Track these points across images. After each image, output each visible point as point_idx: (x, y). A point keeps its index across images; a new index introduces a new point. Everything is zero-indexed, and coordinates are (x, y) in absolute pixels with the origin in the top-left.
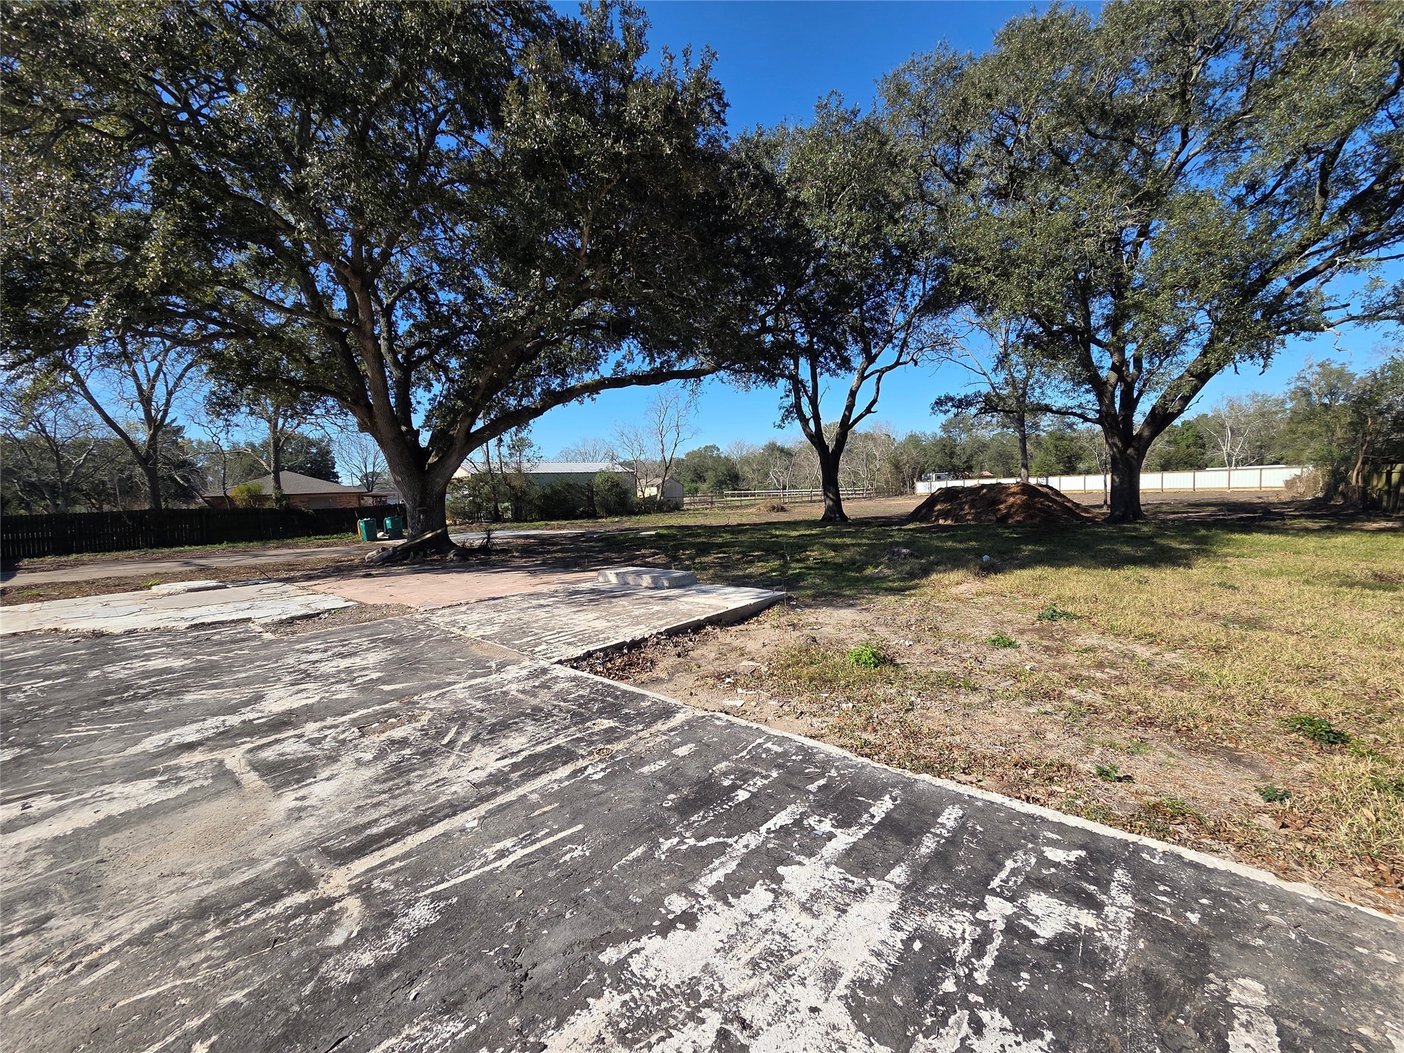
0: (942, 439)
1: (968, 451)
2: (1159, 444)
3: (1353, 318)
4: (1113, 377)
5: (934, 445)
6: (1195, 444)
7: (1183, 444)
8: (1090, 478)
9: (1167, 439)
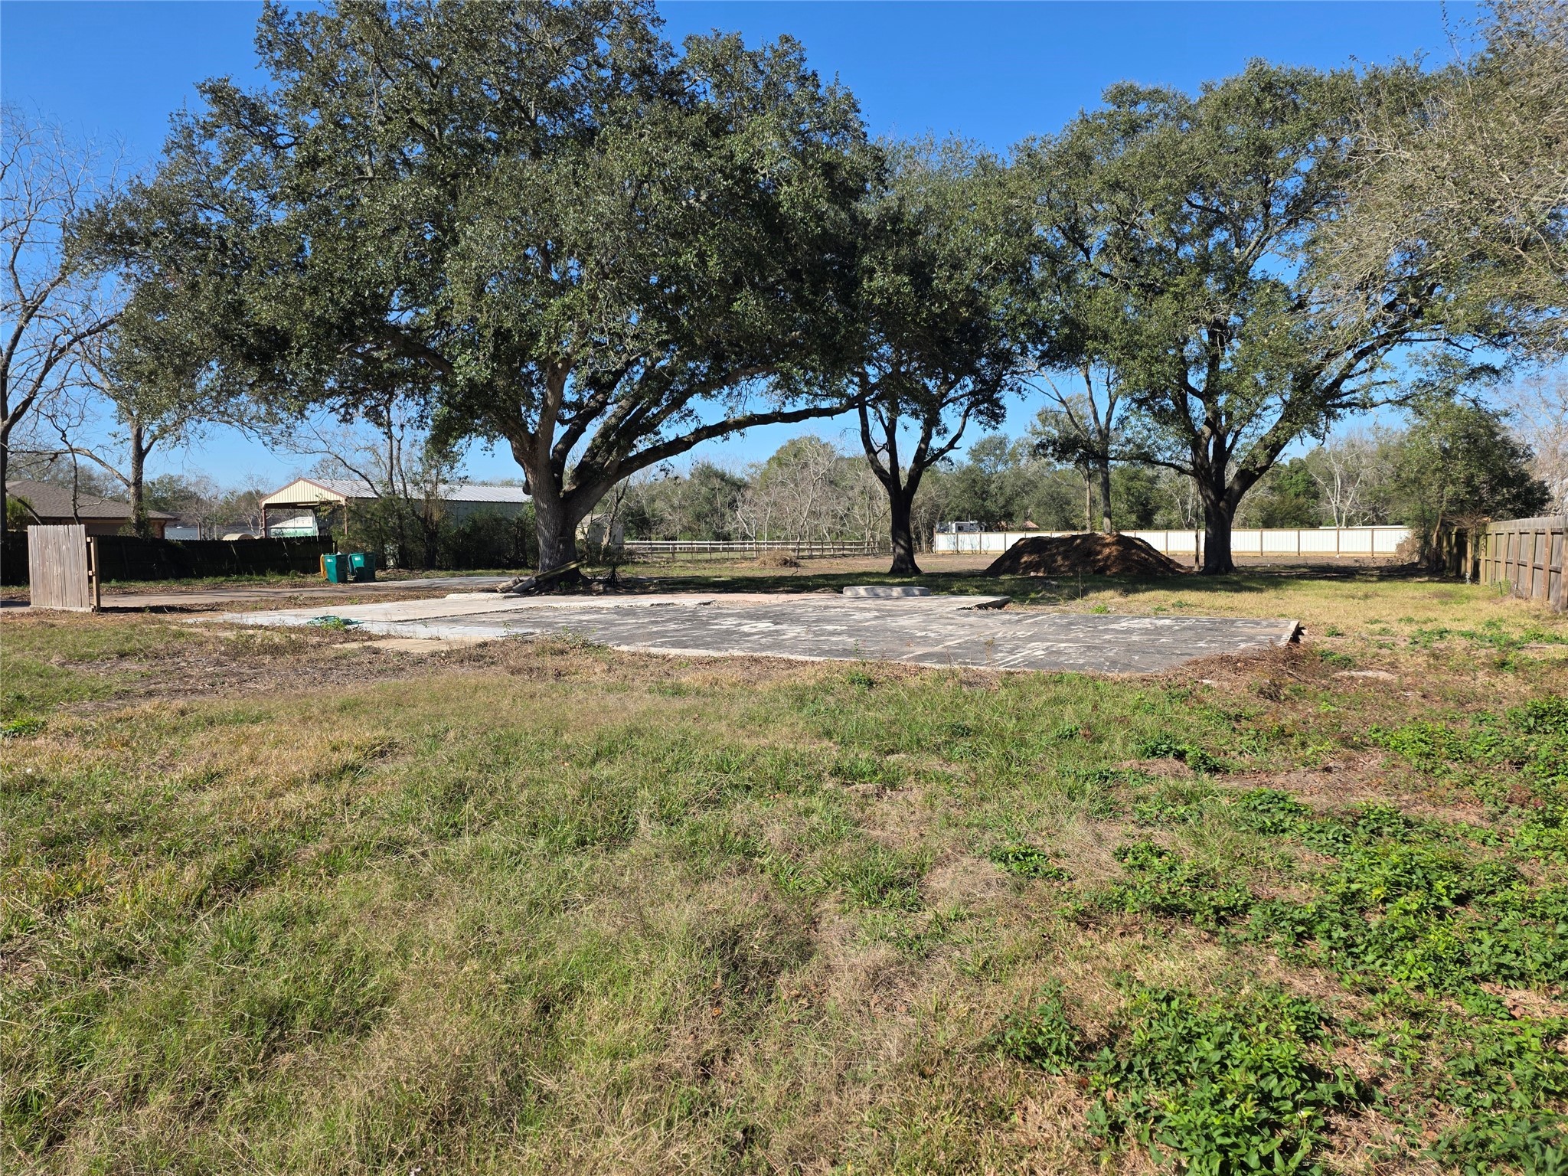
0: (970, 470)
1: (1008, 491)
2: (1259, 492)
3: (1389, 401)
4: (1207, 431)
5: (958, 479)
6: (1306, 492)
7: (1292, 491)
8: (1174, 535)
9: (1269, 484)
